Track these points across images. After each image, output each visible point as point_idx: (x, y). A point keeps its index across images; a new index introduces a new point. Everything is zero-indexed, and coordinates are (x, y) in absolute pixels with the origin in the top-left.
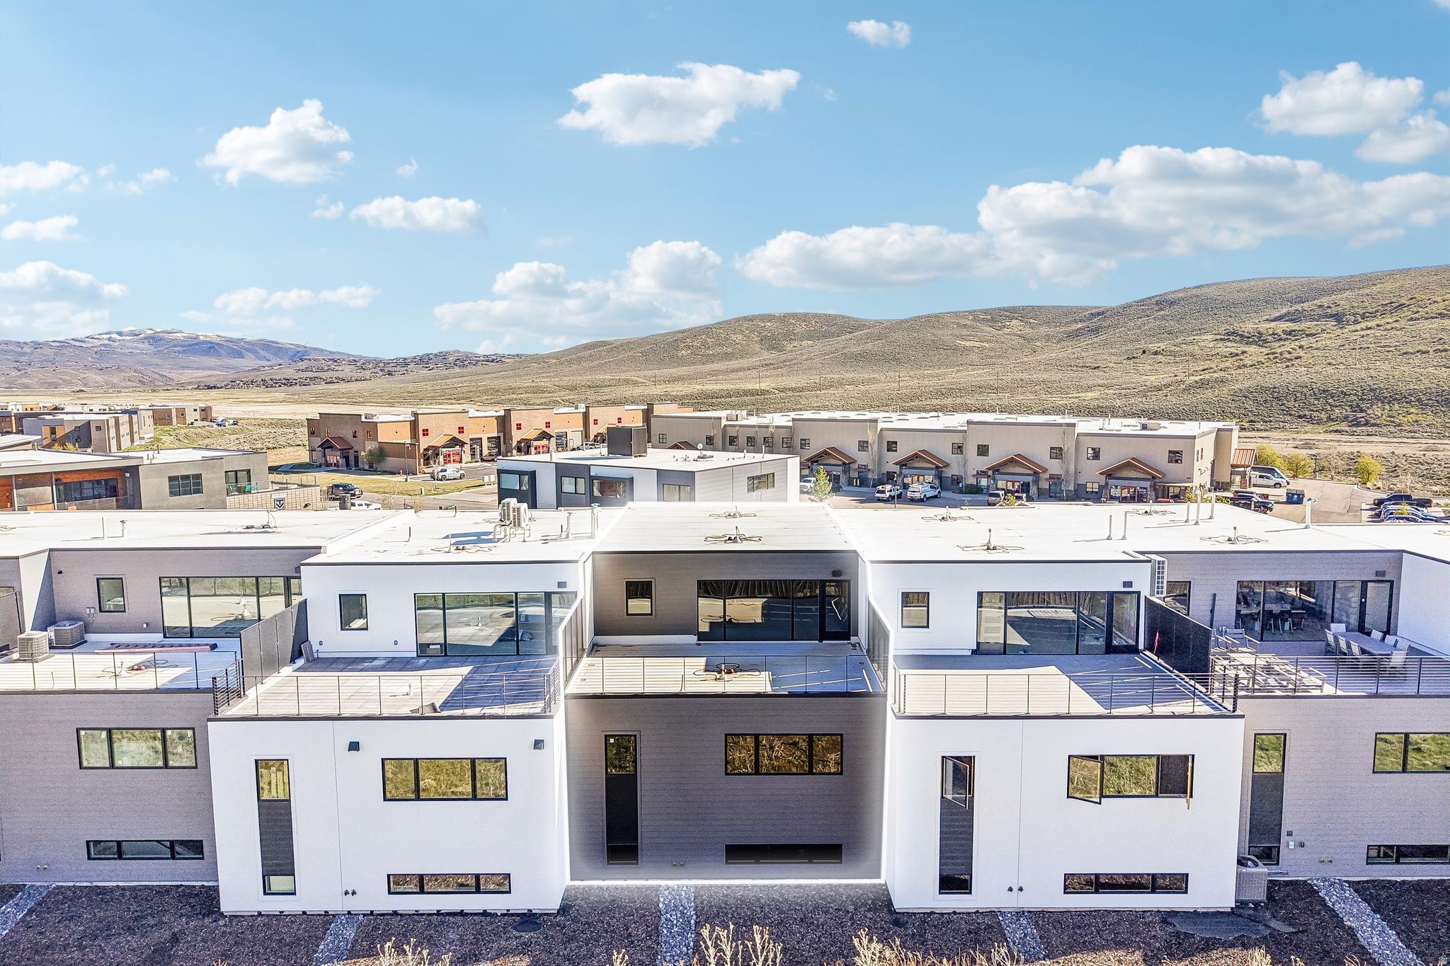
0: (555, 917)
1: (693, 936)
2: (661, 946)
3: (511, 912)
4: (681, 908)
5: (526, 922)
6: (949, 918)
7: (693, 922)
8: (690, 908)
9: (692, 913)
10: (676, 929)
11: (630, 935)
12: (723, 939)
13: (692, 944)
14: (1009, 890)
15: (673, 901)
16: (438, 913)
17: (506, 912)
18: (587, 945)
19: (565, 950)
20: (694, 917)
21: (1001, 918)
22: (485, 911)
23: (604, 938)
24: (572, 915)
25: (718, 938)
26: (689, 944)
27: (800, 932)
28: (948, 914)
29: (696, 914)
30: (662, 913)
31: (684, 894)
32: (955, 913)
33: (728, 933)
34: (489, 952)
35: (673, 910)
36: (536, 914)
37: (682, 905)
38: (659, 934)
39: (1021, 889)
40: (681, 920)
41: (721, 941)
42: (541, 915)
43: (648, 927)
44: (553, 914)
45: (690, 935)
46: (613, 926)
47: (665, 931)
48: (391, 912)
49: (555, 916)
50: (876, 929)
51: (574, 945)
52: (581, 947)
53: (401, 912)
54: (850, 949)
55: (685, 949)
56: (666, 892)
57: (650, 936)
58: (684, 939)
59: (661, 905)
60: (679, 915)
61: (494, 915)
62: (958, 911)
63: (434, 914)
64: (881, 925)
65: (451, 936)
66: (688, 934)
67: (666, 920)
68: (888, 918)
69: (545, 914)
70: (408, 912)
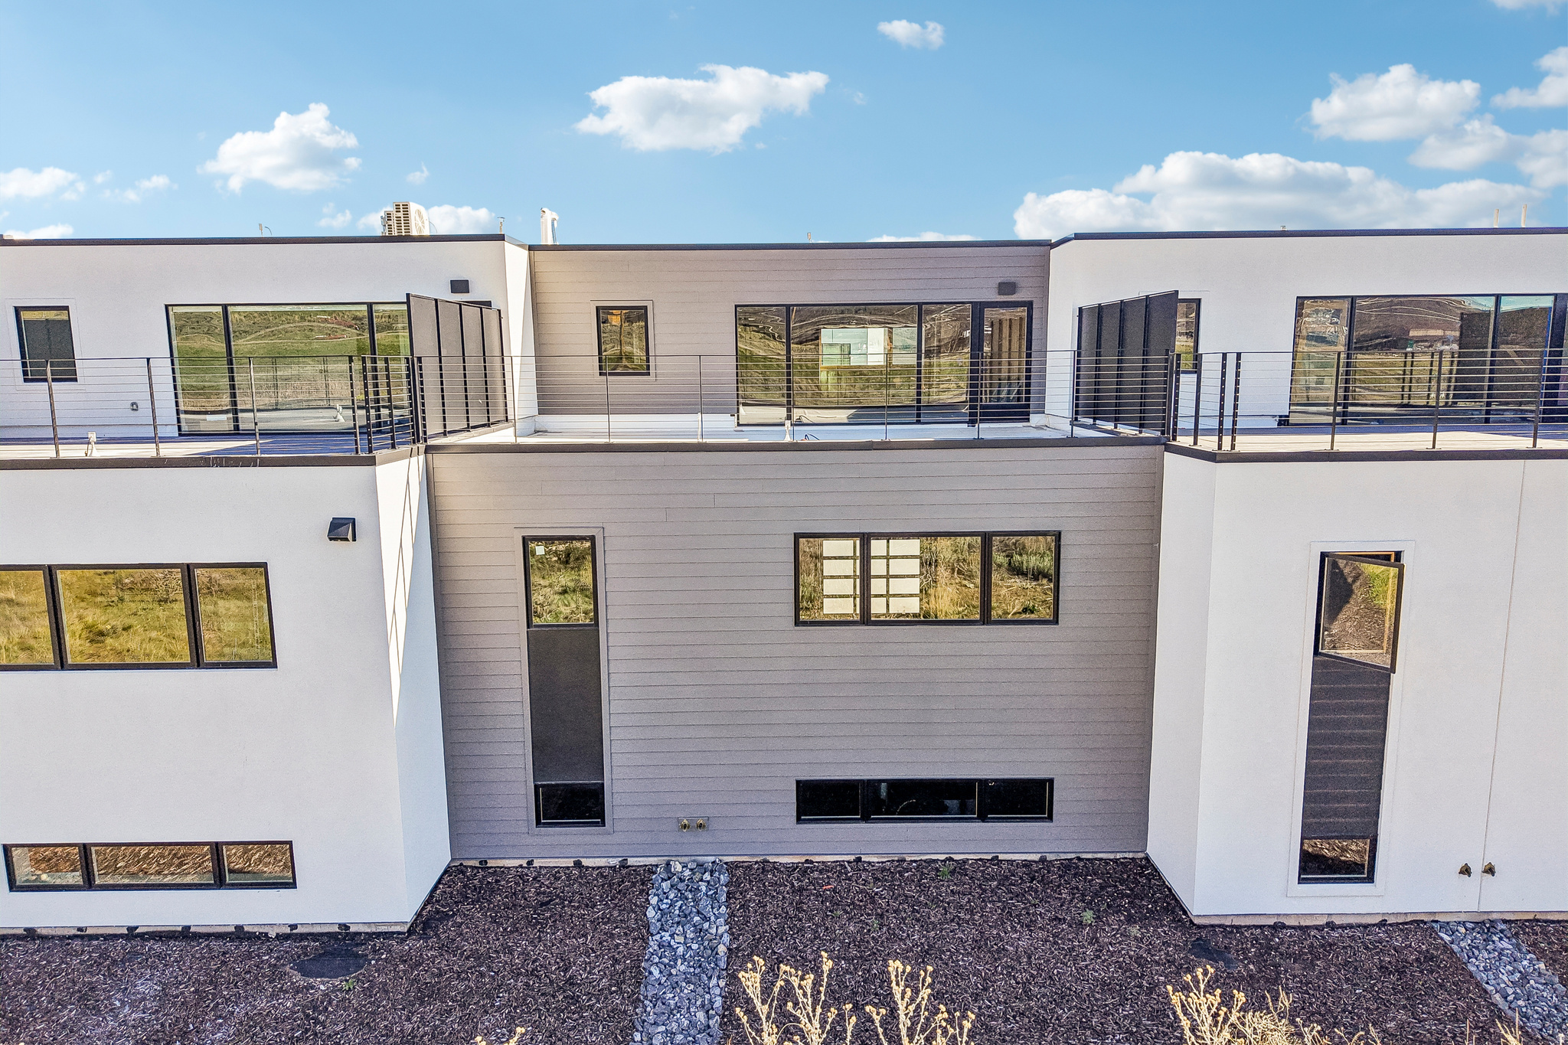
0: (403, 941)
1: (722, 983)
2: (645, 1007)
3: (300, 930)
4: (697, 918)
5: (333, 954)
6: (1323, 938)
7: (722, 949)
8: (717, 918)
9: (722, 930)
10: (683, 968)
11: (571, 982)
12: (801, 999)
13: (718, 1002)
14: (1461, 872)
15: (679, 904)
16: (132, 934)
17: (288, 930)
18: (463, 1006)
19: (409, 1019)
20: (726, 938)
21: (1447, 938)
22: (239, 928)
23: (508, 991)
24: (443, 936)
25: (788, 992)
26: (711, 1002)
27: (977, 973)
28: (1316, 927)
29: (730, 932)
30: (653, 930)
31: (704, 889)
32: (1331, 926)
33: (816, 984)
34: (221, 1025)
35: (678, 923)
36: (360, 934)
37: (698, 912)
38: (639, 977)
39: (1490, 870)
40: (695, 946)
41: (796, 1004)
42: (371, 936)
43: (616, 961)
44: (399, 933)
45: (714, 981)
46: (534, 961)
47: (656, 972)
48: (21, 931)
49: (401, 937)
50: (1157, 963)
51: (431, 1009)
52: (449, 1012)
53: (44, 932)
54: (1106, 1014)
55: (701, 1015)
56: (664, 885)
57: (618, 984)
58: (700, 990)
59: (651, 913)
60: (690, 935)
61: (262, 937)
62: (1338, 921)
63: (121, 936)
64: (1167, 954)
65: (140, 988)
66: (710, 978)
67: (660, 946)
68: (1178, 937)
69: (379, 935)
70: (60, 932)
